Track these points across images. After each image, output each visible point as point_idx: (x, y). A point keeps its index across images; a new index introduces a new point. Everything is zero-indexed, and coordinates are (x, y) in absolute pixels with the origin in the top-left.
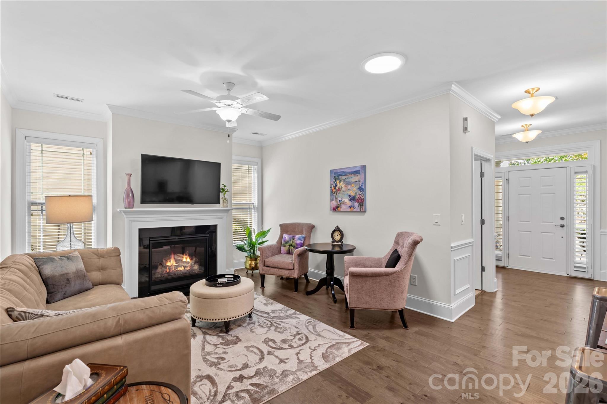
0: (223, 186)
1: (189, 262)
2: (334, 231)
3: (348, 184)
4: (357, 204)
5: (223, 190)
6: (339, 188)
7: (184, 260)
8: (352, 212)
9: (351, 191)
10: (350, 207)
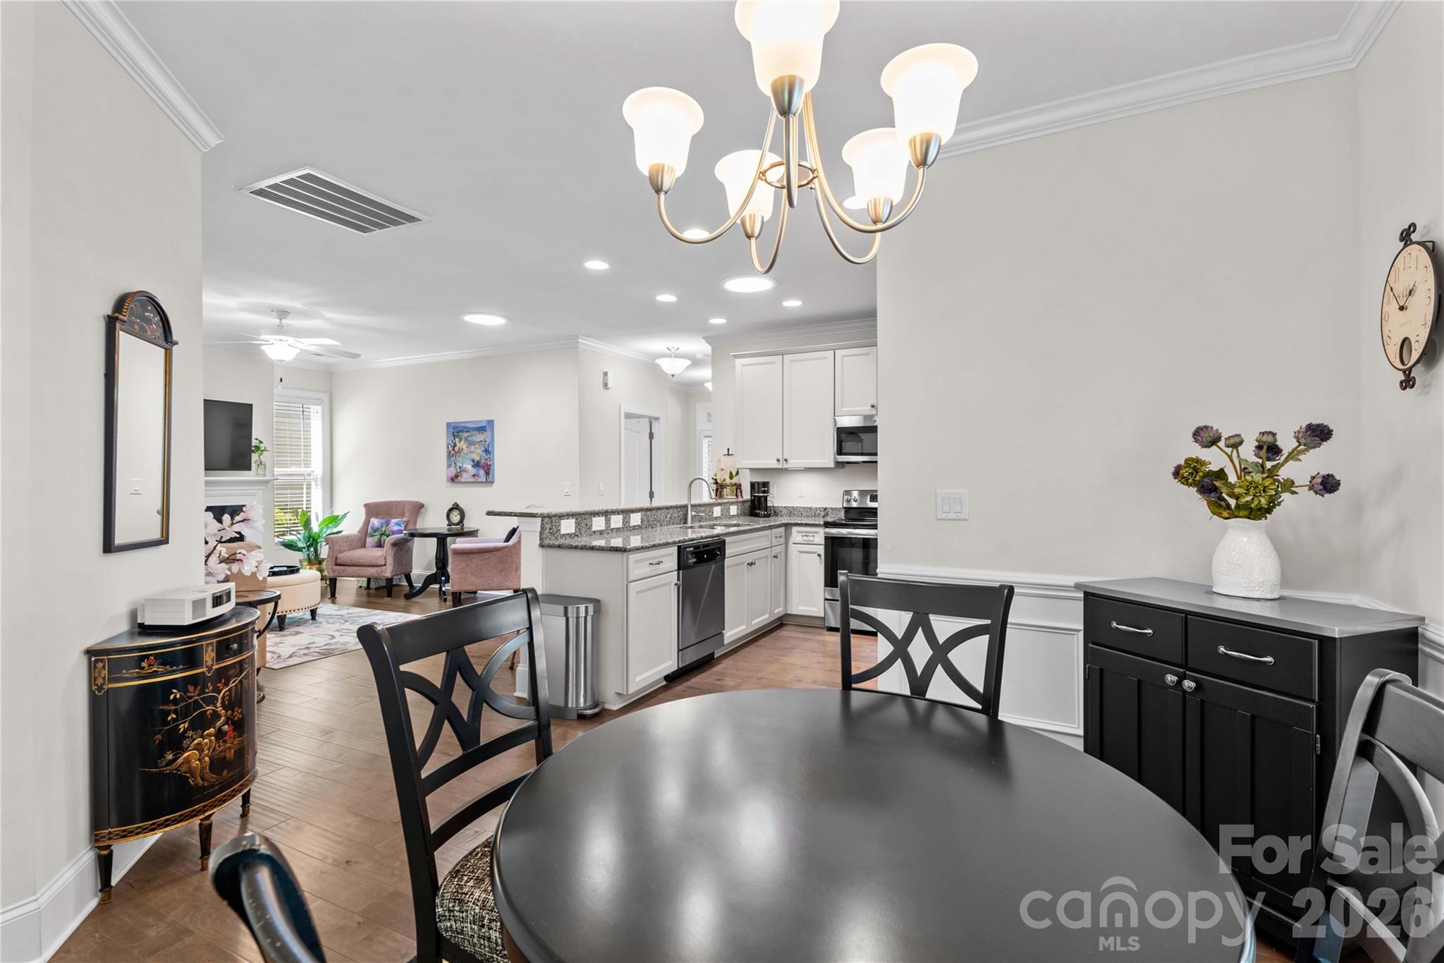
0: (256, 441)
2: (451, 510)
3: (471, 443)
4: (482, 472)
5: (258, 448)
6: (459, 449)
8: (476, 482)
9: (475, 454)
10: (474, 476)
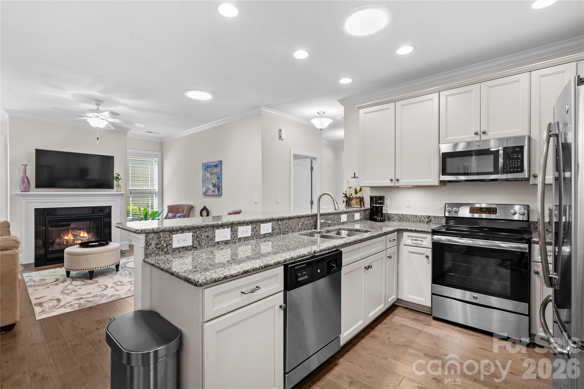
0: (116, 175)
1: (87, 237)
2: (202, 210)
3: (212, 174)
4: (216, 190)
5: (117, 178)
6: (207, 177)
7: (82, 235)
8: (214, 195)
9: (214, 180)
10: (213, 192)
